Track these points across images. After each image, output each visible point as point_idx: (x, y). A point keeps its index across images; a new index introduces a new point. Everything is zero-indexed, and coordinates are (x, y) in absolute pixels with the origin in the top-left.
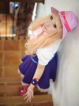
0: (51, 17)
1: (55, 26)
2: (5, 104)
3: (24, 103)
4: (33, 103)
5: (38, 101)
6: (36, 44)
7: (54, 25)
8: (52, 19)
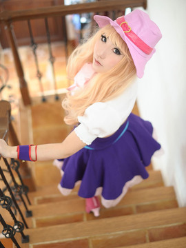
0: (103, 37)
1: (118, 52)
2: (87, 237)
3: (129, 231)
4: (149, 230)
5: (159, 225)
6: (86, 98)
7: (115, 50)
8: (105, 41)
